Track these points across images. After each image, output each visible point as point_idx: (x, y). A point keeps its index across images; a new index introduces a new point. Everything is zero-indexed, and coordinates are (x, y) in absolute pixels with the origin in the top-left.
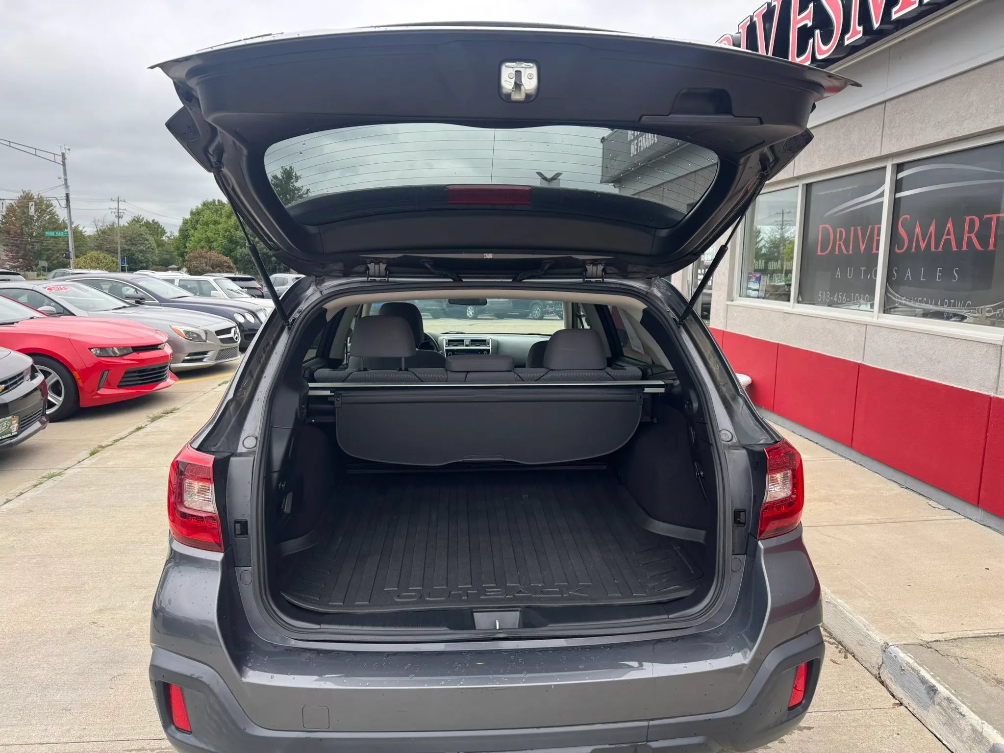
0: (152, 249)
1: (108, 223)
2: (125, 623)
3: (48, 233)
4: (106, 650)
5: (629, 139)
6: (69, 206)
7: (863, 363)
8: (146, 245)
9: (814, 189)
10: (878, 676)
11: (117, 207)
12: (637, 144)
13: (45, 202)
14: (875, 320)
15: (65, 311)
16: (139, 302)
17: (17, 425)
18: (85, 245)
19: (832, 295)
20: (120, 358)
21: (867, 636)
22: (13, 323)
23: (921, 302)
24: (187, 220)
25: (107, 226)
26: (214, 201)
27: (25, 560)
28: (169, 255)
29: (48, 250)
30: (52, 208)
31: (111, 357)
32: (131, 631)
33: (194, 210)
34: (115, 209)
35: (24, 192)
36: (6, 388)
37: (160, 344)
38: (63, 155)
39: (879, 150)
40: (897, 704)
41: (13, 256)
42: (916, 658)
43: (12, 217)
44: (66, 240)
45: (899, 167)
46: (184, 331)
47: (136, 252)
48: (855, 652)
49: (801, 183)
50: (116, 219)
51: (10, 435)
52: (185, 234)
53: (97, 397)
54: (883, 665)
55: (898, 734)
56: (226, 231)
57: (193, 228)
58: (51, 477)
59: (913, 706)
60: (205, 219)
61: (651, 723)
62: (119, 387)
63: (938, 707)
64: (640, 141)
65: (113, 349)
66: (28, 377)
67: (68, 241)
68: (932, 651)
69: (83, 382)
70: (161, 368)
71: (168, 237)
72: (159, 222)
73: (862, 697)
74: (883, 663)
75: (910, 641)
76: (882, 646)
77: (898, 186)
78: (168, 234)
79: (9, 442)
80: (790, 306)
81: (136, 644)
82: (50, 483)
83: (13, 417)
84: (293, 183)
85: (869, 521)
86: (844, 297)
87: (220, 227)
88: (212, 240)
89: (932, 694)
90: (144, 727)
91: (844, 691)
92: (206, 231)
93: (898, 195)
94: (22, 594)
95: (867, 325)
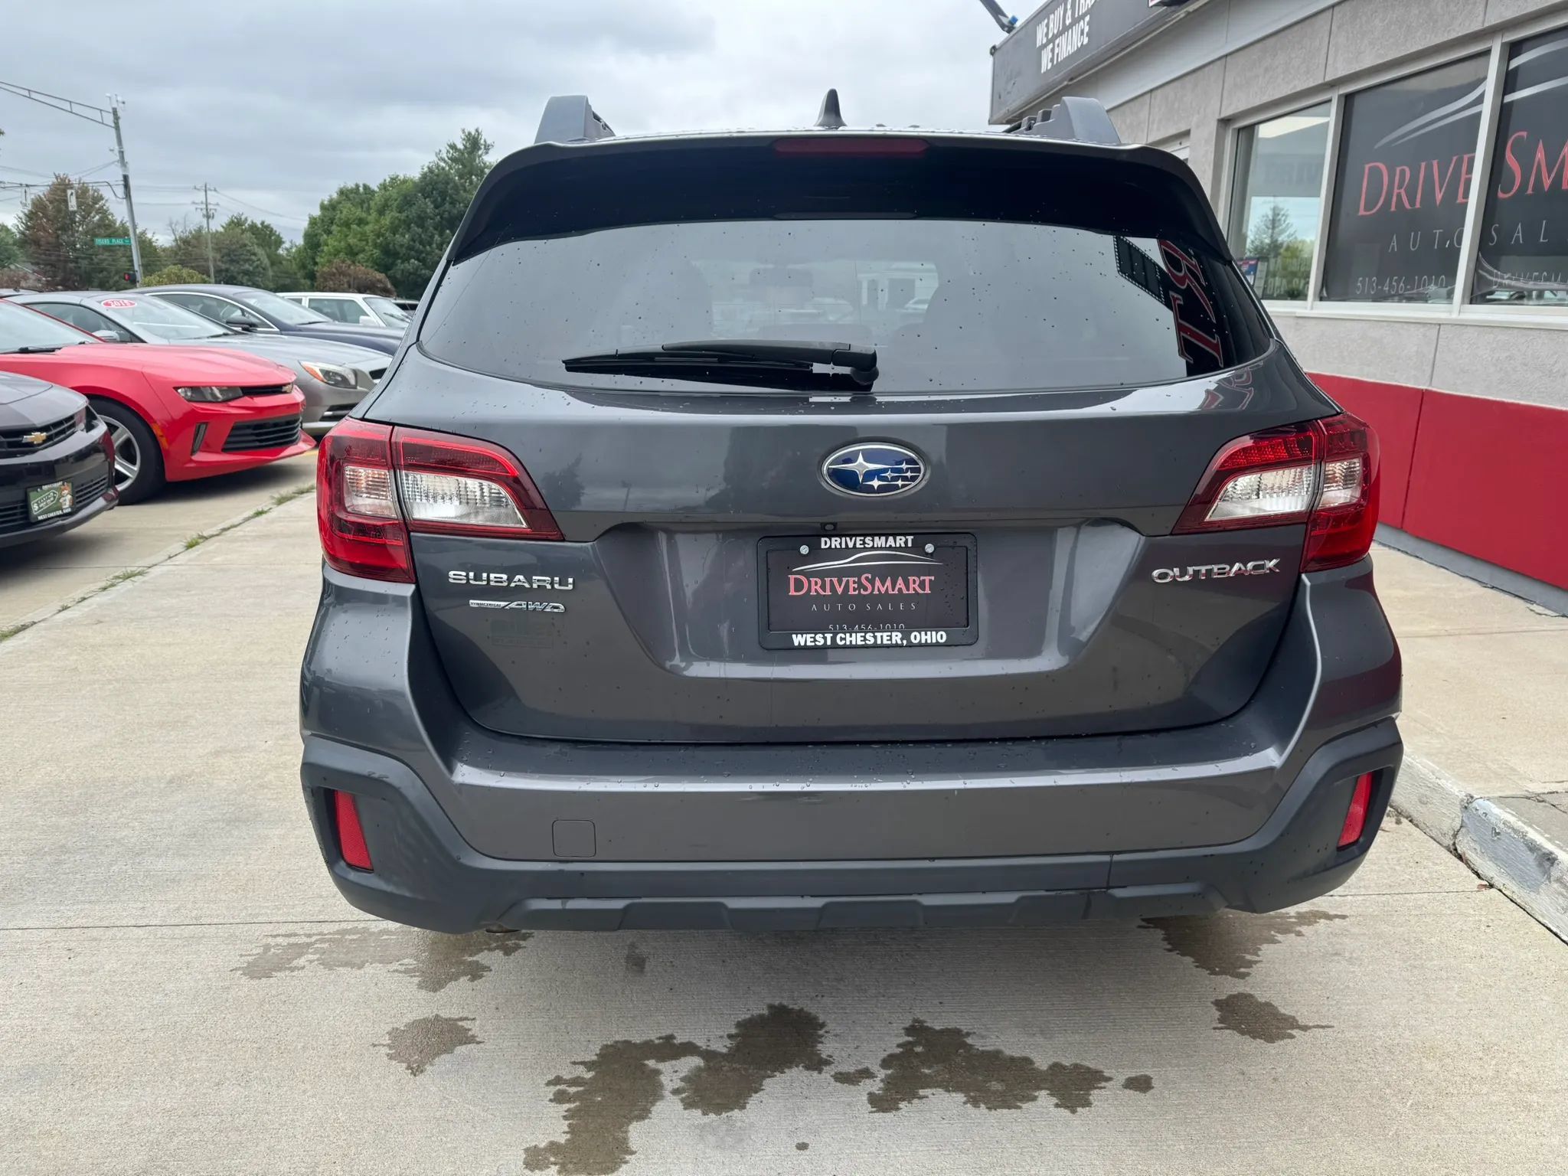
0: (264, 269)
1: (192, 227)
2: (256, 770)
3: (100, 242)
4: (229, 805)
5: (1039, 44)
6: (130, 196)
7: (1430, 388)
8: (254, 262)
9: (1359, 103)
10: (1452, 848)
11: (204, 201)
12: (1053, 50)
13: (91, 192)
14: (1455, 316)
15: (134, 338)
16: (249, 328)
17: (69, 497)
18: (158, 263)
19: (1380, 283)
20: (224, 404)
21: (1436, 789)
22: (53, 350)
23: (1537, 279)
24: (315, 219)
25: (191, 233)
26: (357, 186)
27: (96, 686)
28: (290, 278)
29: (102, 271)
30: (103, 202)
31: (210, 402)
32: (266, 780)
33: (326, 203)
34: (202, 203)
35: (57, 178)
36: (49, 438)
37: (285, 385)
38: (115, 111)
39: (1480, 19)
40: (1485, 886)
41: (47, 281)
42: (1519, 814)
43: (41, 218)
44: (128, 254)
45: (1514, 49)
46: (321, 371)
47: (239, 273)
48: (1415, 815)
49: (1335, 95)
50: (205, 220)
51: (59, 513)
52: (313, 241)
53: (192, 465)
54: (1463, 830)
55: (1488, 926)
56: (378, 236)
57: (325, 232)
58: (128, 577)
59: (1513, 888)
60: (343, 216)
61: (1116, 858)
62: (225, 450)
63: (1556, 885)
64: (1058, 45)
65: (212, 390)
66: (82, 426)
67: (132, 256)
68: (1546, 806)
69: (170, 442)
70: (288, 423)
71: (287, 249)
72: (272, 226)
73: (1427, 876)
74: (1461, 827)
75: (1508, 793)
76: (1462, 801)
77: (1510, 81)
78: (287, 245)
79: (60, 522)
80: (1306, 308)
81: (275, 797)
82: (128, 584)
83: (63, 484)
84: (480, 156)
85: (1435, 633)
86: (1402, 284)
87: (368, 228)
88: (355, 250)
89: (1547, 867)
90: (294, 906)
91: (1398, 868)
92: (347, 236)
93: (1509, 98)
94: (94, 731)
95: (1440, 325)
